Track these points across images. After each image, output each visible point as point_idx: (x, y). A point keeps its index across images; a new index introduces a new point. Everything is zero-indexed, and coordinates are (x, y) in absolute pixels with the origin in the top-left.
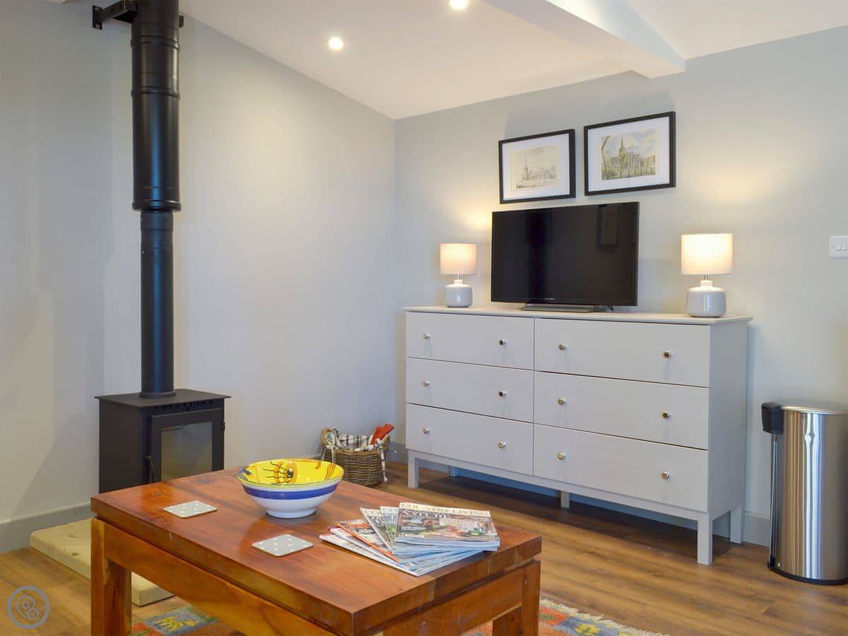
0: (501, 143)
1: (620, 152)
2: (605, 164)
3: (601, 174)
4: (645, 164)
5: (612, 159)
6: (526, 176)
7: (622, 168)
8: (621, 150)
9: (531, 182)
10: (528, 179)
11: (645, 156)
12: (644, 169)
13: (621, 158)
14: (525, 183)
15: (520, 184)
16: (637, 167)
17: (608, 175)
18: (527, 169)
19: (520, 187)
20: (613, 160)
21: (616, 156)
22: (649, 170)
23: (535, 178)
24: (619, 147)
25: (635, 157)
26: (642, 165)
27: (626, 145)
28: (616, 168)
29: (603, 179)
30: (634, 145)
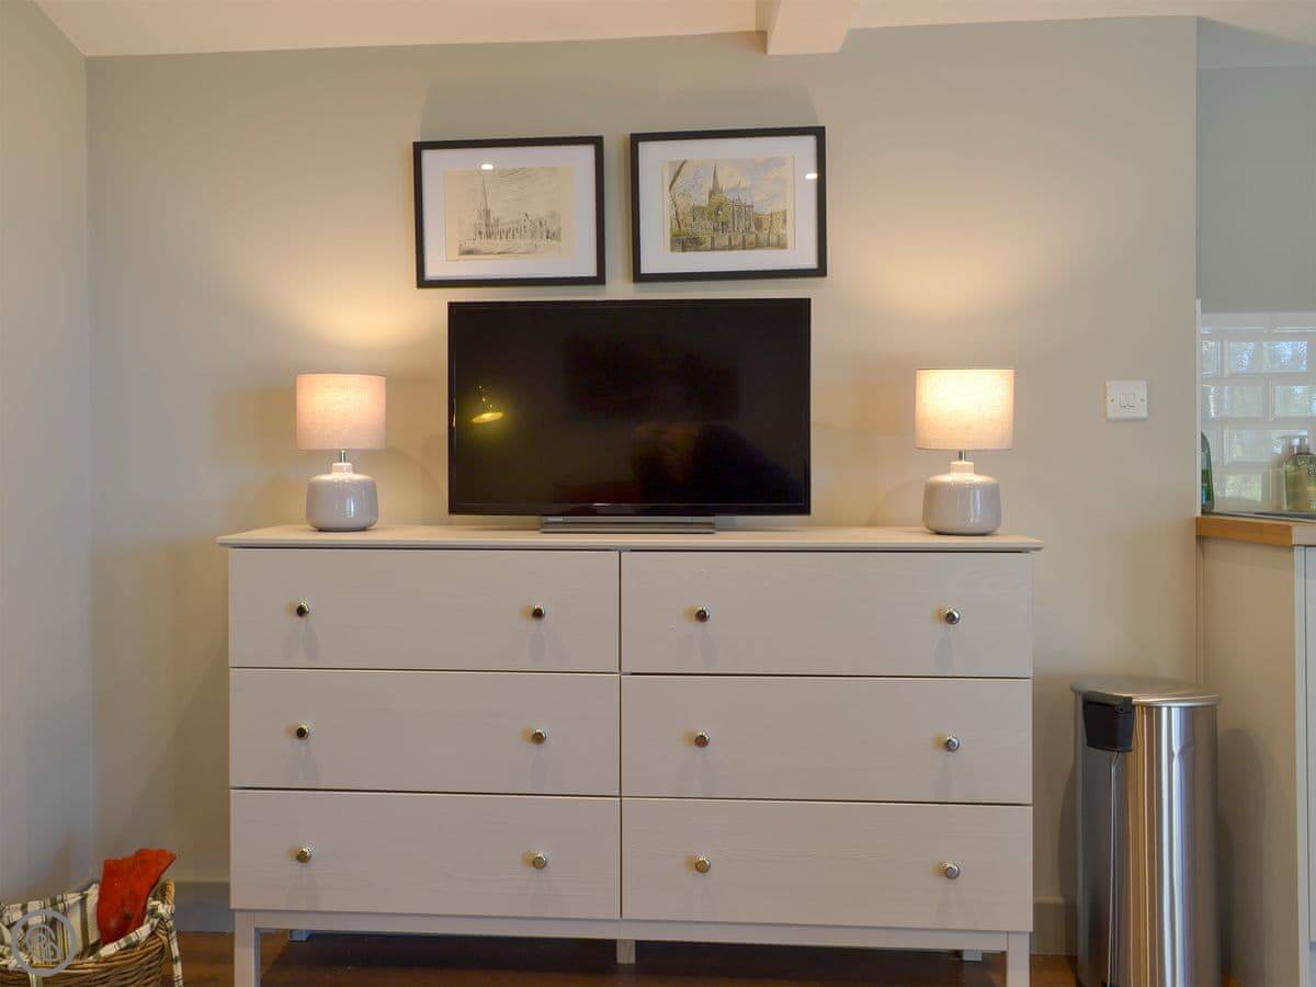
0: (419, 148)
1: (710, 197)
2: (677, 219)
3: (668, 237)
4: (766, 225)
5: (694, 209)
6: (484, 231)
7: (715, 230)
8: (712, 193)
9: (499, 244)
10: (489, 236)
11: (764, 209)
12: (763, 235)
13: (713, 209)
14: (483, 244)
15: (470, 245)
16: (748, 229)
17: (684, 241)
18: (487, 213)
19: (469, 252)
20: (696, 211)
21: (702, 205)
22: (773, 239)
23: (507, 233)
24: (709, 186)
25: (743, 210)
26: (759, 226)
27: (725, 183)
28: (703, 229)
29: (672, 249)
30: (743, 185)
